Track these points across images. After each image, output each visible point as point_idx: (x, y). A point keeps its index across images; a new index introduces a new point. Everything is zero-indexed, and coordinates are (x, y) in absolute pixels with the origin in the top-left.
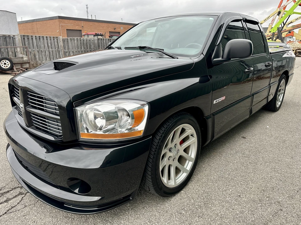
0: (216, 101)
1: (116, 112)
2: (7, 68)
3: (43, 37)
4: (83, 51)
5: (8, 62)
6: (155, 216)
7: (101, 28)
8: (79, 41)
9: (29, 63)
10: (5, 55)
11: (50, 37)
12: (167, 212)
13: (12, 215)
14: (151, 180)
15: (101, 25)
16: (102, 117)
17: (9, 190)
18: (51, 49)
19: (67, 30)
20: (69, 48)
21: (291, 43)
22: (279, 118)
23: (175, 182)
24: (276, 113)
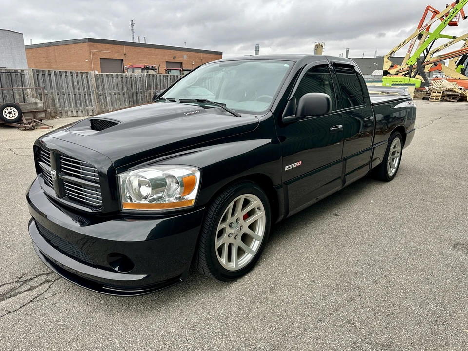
0: (289, 167)
1: (164, 179)
2: (13, 118)
3: (66, 72)
4: (125, 93)
5: (14, 111)
6: (210, 302)
7: (152, 56)
8: (120, 78)
9: (45, 111)
10: (9, 100)
11: (77, 73)
12: (224, 298)
13: (39, 303)
14: (204, 259)
15: (153, 51)
16: (147, 185)
17: (33, 277)
18: (77, 90)
19: (101, 58)
20: (104, 89)
21: (437, 81)
22: (390, 190)
23: (237, 265)
24: (389, 183)
